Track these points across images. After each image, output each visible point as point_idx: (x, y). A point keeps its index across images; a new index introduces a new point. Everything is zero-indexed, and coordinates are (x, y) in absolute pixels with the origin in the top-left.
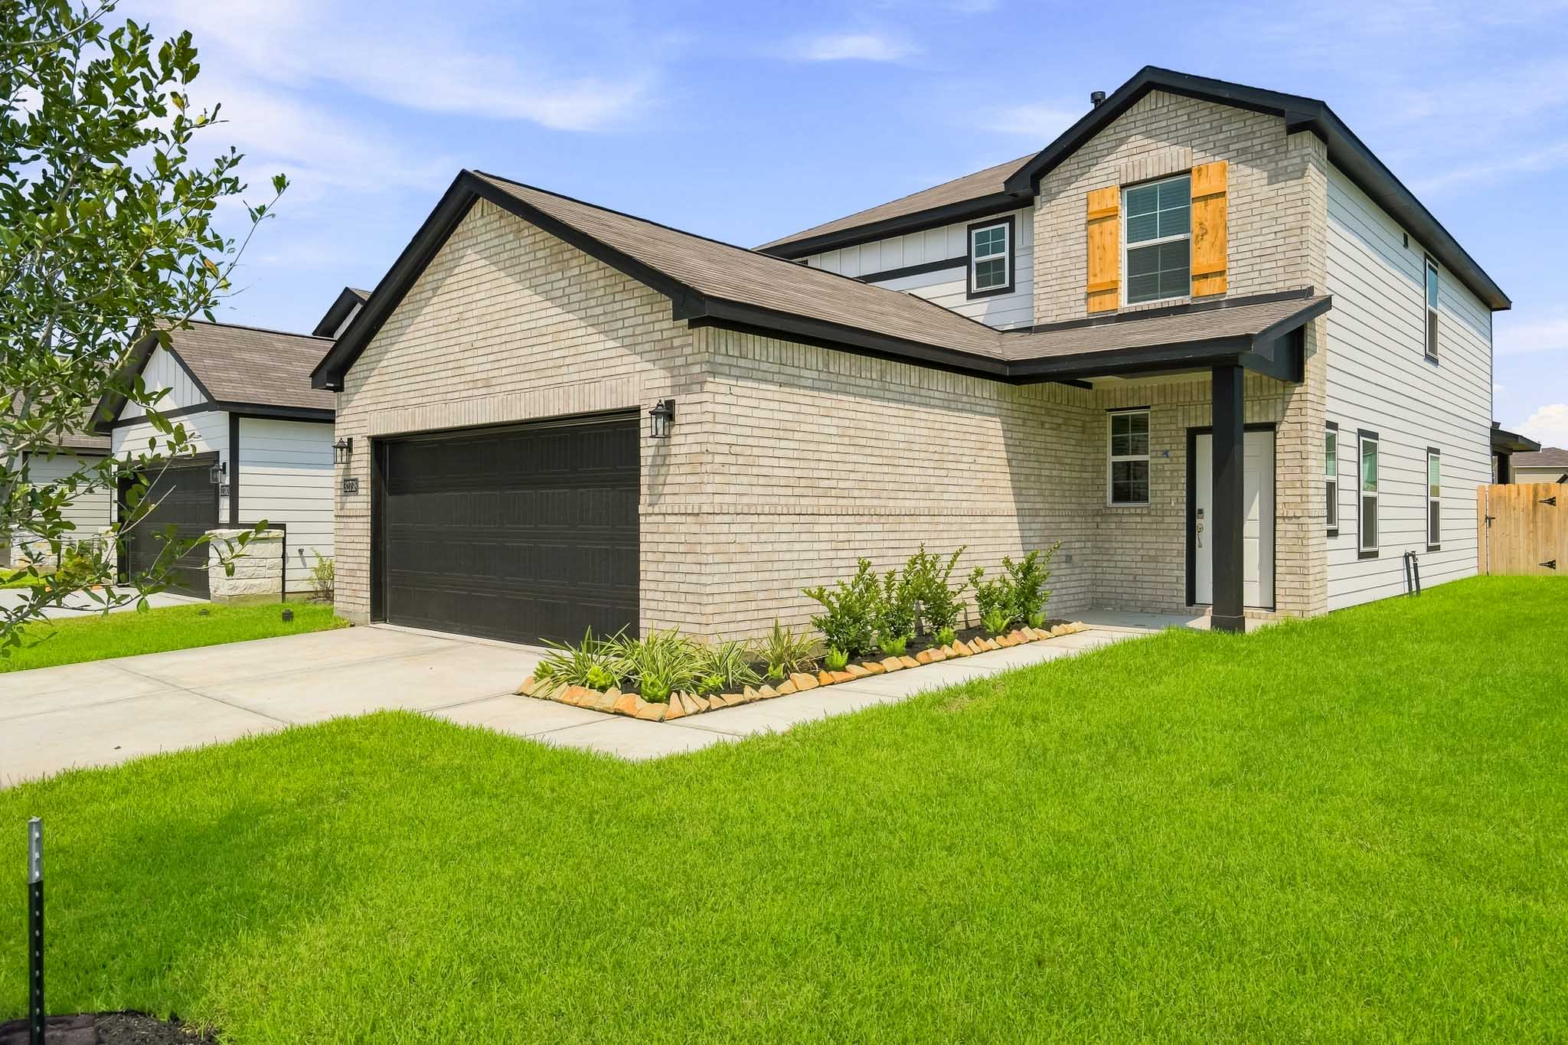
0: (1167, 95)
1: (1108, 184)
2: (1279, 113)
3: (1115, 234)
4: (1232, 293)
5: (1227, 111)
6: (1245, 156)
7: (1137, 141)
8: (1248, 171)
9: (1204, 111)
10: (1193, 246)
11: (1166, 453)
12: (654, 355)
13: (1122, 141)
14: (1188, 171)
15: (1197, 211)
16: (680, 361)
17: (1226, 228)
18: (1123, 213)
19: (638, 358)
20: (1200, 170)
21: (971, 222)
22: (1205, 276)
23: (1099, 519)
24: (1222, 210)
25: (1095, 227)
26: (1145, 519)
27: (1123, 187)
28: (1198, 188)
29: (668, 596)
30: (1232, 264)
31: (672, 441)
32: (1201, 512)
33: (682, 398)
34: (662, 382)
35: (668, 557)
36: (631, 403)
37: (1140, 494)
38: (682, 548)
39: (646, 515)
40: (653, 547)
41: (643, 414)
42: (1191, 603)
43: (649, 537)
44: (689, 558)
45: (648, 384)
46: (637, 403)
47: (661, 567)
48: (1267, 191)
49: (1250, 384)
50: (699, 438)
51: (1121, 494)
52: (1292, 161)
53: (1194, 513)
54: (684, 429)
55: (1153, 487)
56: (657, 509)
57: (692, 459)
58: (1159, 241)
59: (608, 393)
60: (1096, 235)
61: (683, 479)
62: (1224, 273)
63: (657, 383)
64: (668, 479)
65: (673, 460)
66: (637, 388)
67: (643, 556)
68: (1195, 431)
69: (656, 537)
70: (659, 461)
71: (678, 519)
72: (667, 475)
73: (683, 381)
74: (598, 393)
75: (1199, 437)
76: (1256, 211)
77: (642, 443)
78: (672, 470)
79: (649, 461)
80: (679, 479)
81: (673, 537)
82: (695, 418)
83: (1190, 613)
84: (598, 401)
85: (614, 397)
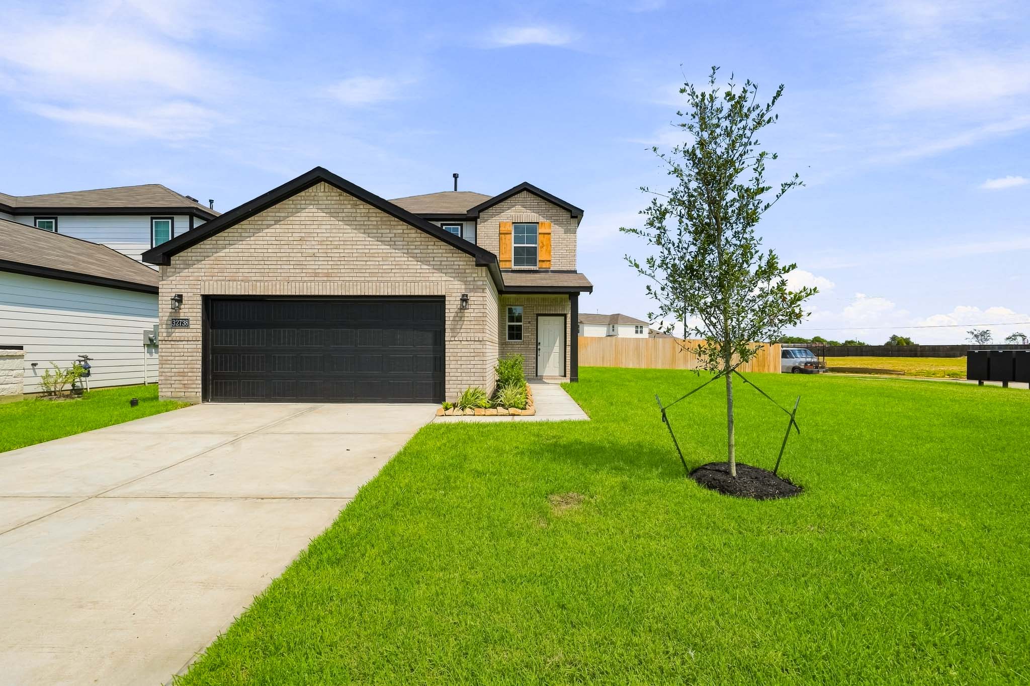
0: (530, 194)
1: (508, 221)
2: (570, 211)
3: (510, 240)
4: (552, 269)
5: (551, 205)
6: (557, 222)
7: (518, 207)
8: (558, 227)
9: (543, 203)
10: (538, 250)
11: (529, 322)
12: (454, 275)
13: (514, 206)
14: (538, 223)
15: (540, 238)
16: (469, 279)
17: (551, 245)
18: (513, 233)
19: (444, 275)
20: (542, 224)
21: (442, 222)
22: (543, 261)
23: (504, 346)
24: (549, 239)
25: (503, 236)
26: (522, 346)
27: (513, 223)
28: (540, 230)
29: (464, 374)
30: (553, 258)
31: (466, 311)
32: (539, 343)
33: (472, 294)
34: (459, 287)
35: (463, 358)
36: (440, 294)
37: (519, 337)
38: (472, 354)
39: (449, 341)
40: (454, 354)
41: (447, 299)
42: (537, 375)
43: (451, 350)
44: (476, 358)
45: (450, 286)
46: (443, 294)
47: (459, 363)
48: (564, 236)
49: (559, 300)
50: (483, 311)
51: (511, 337)
52: (572, 227)
53: (538, 344)
54: (473, 307)
55: (525, 335)
56: (456, 339)
57: (478, 318)
58: (525, 245)
59: (424, 288)
60: (503, 239)
61: (472, 327)
62: (549, 261)
63: (456, 287)
64: (463, 327)
65: (466, 319)
66: (443, 288)
67: (447, 359)
68: (538, 315)
69: (456, 350)
70: (457, 319)
71: (470, 343)
72: (462, 325)
73: (472, 287)
74: (416, 288)
75: (539, 317)
76: (561, 242)
77: (447, 311)
78: (465, 322)
79: (451, 319)
80: (469, 327)
81: (466, 350)
82: (479, 303)
83: (538, 379)
84: (416, 291)
85: (428, 290)
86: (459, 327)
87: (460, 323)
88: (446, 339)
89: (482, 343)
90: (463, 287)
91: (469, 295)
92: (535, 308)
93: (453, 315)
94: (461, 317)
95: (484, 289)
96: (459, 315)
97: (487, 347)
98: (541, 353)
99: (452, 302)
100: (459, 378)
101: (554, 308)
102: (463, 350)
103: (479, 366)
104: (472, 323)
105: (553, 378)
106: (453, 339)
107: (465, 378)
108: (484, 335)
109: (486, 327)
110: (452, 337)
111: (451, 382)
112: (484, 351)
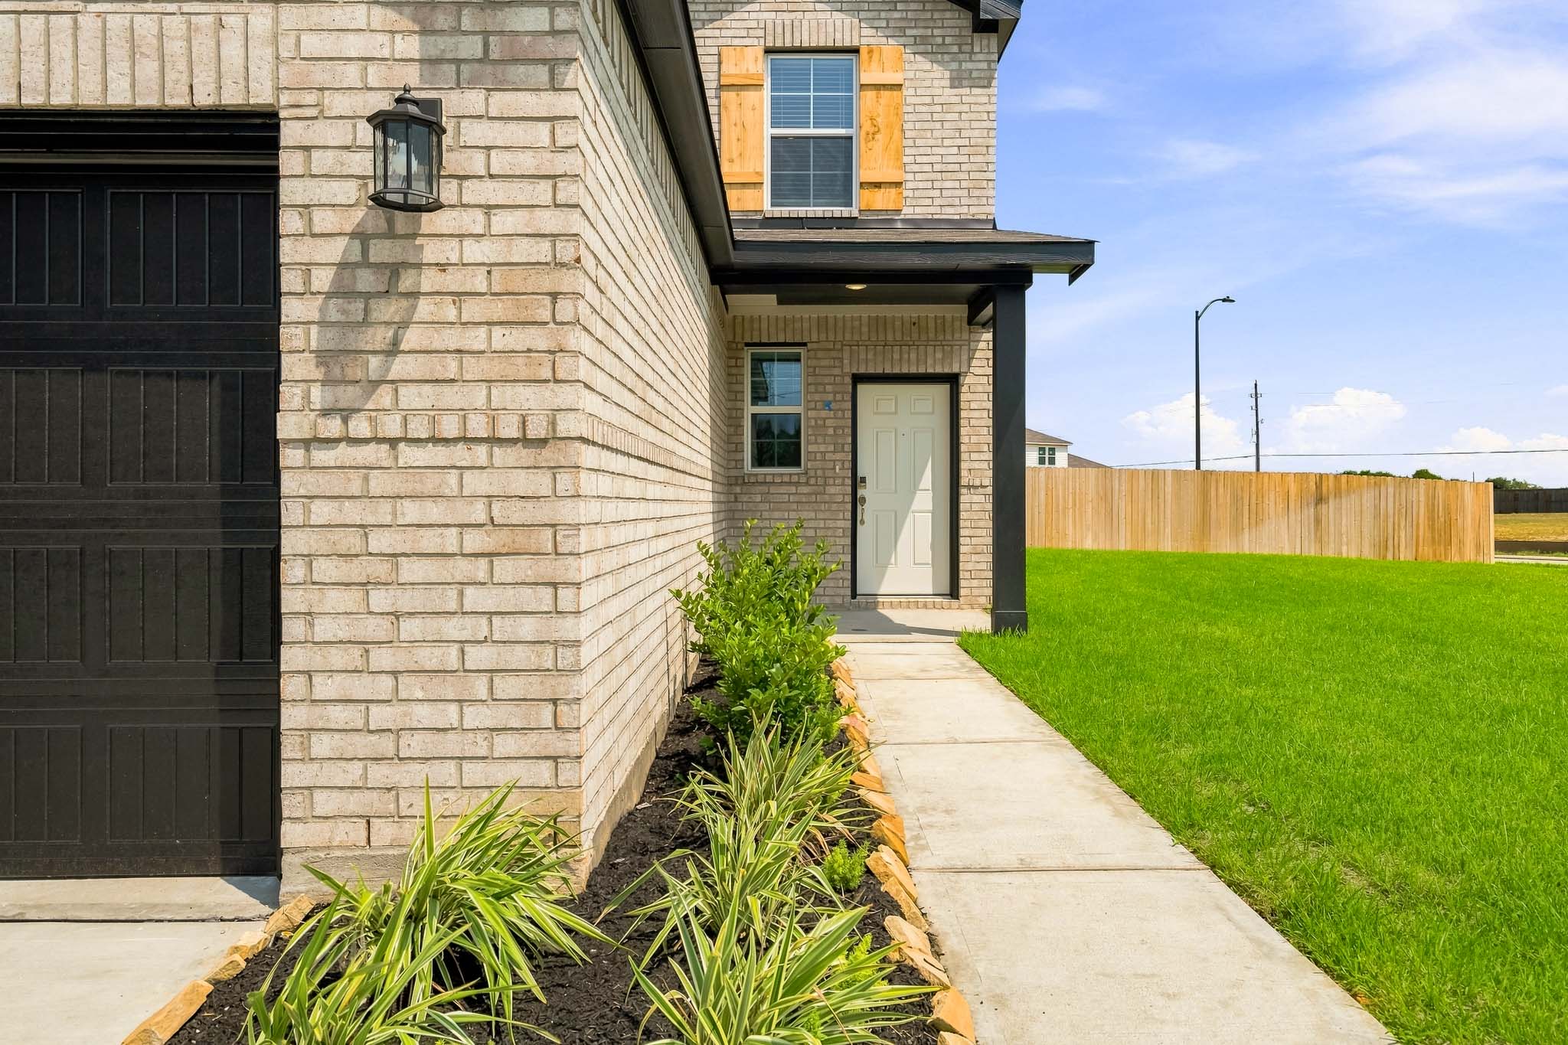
1: (749, 42)
2: (972, 6)
3: (757, 110)
4: (908, 212)
6: (927, 47)
8: (928, 66)
10: (859, 147)
11: (827, 405)
14: (856, 51)
15: (864, 105)
17: (903, 129)
18: (767, 84)
20: (870, 52)
22: (878, 185)
24: (898, 107)
25: (731, 95)
26: (801, 489)
27: (768, 50)
28: (868, 73)
29: (412, 688)
30: (910, 177)
31: (429, 222)
32: (863, 480)
33: (473, 100)
34: (380, 44)
35: (412, 570)
36: (232, 97)
37: (791, 456)
38: (474, 541)
39: (307, 443)
40: (351, 541)
41: (290, 133)
42: (854, 595)
43: (322, 512)
44: (505, 568)
45: (312, 44)
46: (261, 96)
47: (380, 599)
48: (949, 95)
49: (931, 325)
50: (550, 221)
51: (763, 457)
52: (977, 65)
53: (856, 482)
54: (474, 192)
55: (811, 448)
56: (360, 427)
57: (517, 281)
58: (812, 131)
59: (118, 51)
60: (733, 107)
61: (476, 339)
62: (898, 184)
63: (354, 45)
64: (412, 338)
65: (429, 281)
66: (262, 54)
67: (291, 572)
68: (858, 379)
69: (353, 512)
70: (366, 281)
71: (460, 454)
72: (404, 325)
73: (471, 47)
74: (62, 49)
75: (861, 387)
76: (936, 117)
77: (289, 222)
78: (425, 308)
79: (323, 279)
80: (451, 339)
81: (434, 512)
82: (527, 162)
83: (858, 607)
84: (63, 73)
85: (148, 69)
86: (380, 337)
87: (387, 310)
88: (287, 426)
89: (548, 455)
90: (410, 46)
91: (453, 103)
92: (846, 355)
93: (335, 250)
94: (395, 270)
95: (554, 64)
96: (382, 251)
97: (589, 483)
98: (867, 512)
99: (322, 161)
100: (380, 715)
101: (913, 356)
102: (411, 512)
103: (527, 628)
104: (473, 310)
105: (911, 600)
106: (333, 427)
107: (424, 714)
108: (565, 395)
109: (577, 340)
110: (326, 413)
111: (322, 745)
112: (567, 512)
